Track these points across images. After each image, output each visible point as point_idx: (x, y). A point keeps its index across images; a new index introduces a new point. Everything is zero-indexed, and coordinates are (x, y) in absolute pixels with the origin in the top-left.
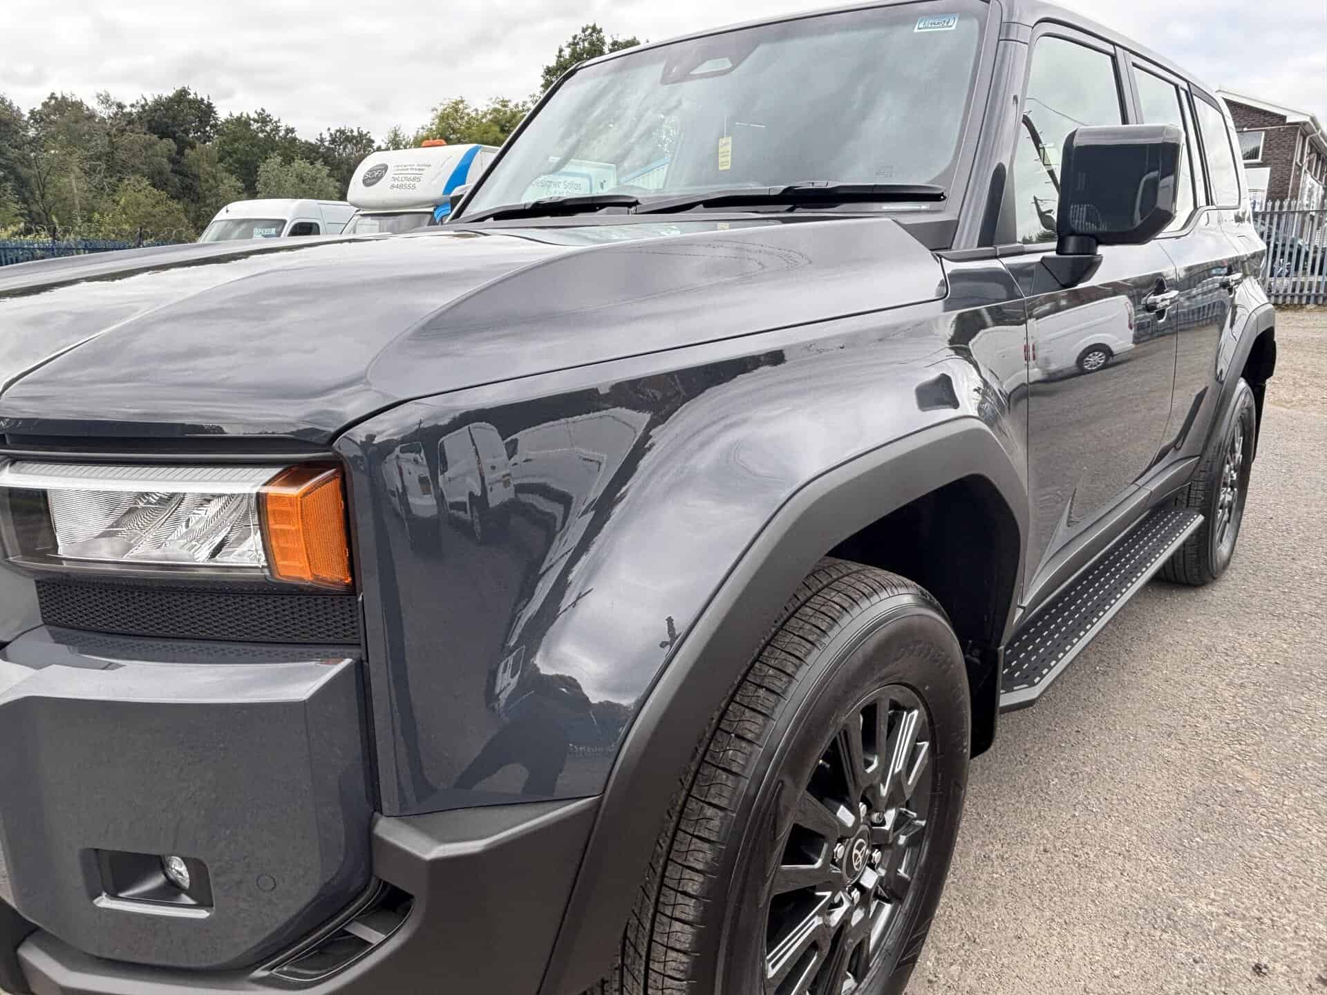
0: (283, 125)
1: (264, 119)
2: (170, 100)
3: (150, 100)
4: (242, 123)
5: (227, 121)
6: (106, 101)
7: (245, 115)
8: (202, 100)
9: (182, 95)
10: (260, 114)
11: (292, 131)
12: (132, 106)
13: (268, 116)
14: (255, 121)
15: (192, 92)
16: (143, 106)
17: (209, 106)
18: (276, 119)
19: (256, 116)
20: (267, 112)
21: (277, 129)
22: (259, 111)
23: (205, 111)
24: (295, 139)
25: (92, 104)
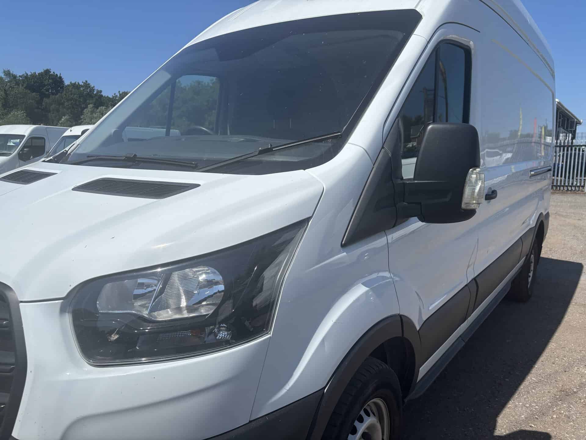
4: (75, 86)
5: (68, 85)
8: (57, 75)
9: (47, 72)
10: (85, 83)
11: (101, 91)
14: (82, 86)
17: (60, 77)
18: (92, 86)
21: (92, 90)
22: (84, 81)
24: (102, 96)
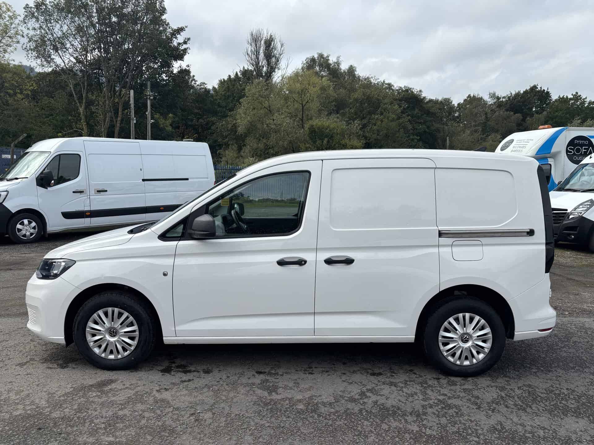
0: (588, 100)
1: (577, 97)
2: (526, 92)
3: (514, 93)
6: (493, 96)
7: (565, 97)
12: (504, 97)
13: (580, 96)
15: (539, 87)
16: (509, 97)
19: (572, 97)
20: (579, 94)
23: (544, 96)
25: (486, 98)
